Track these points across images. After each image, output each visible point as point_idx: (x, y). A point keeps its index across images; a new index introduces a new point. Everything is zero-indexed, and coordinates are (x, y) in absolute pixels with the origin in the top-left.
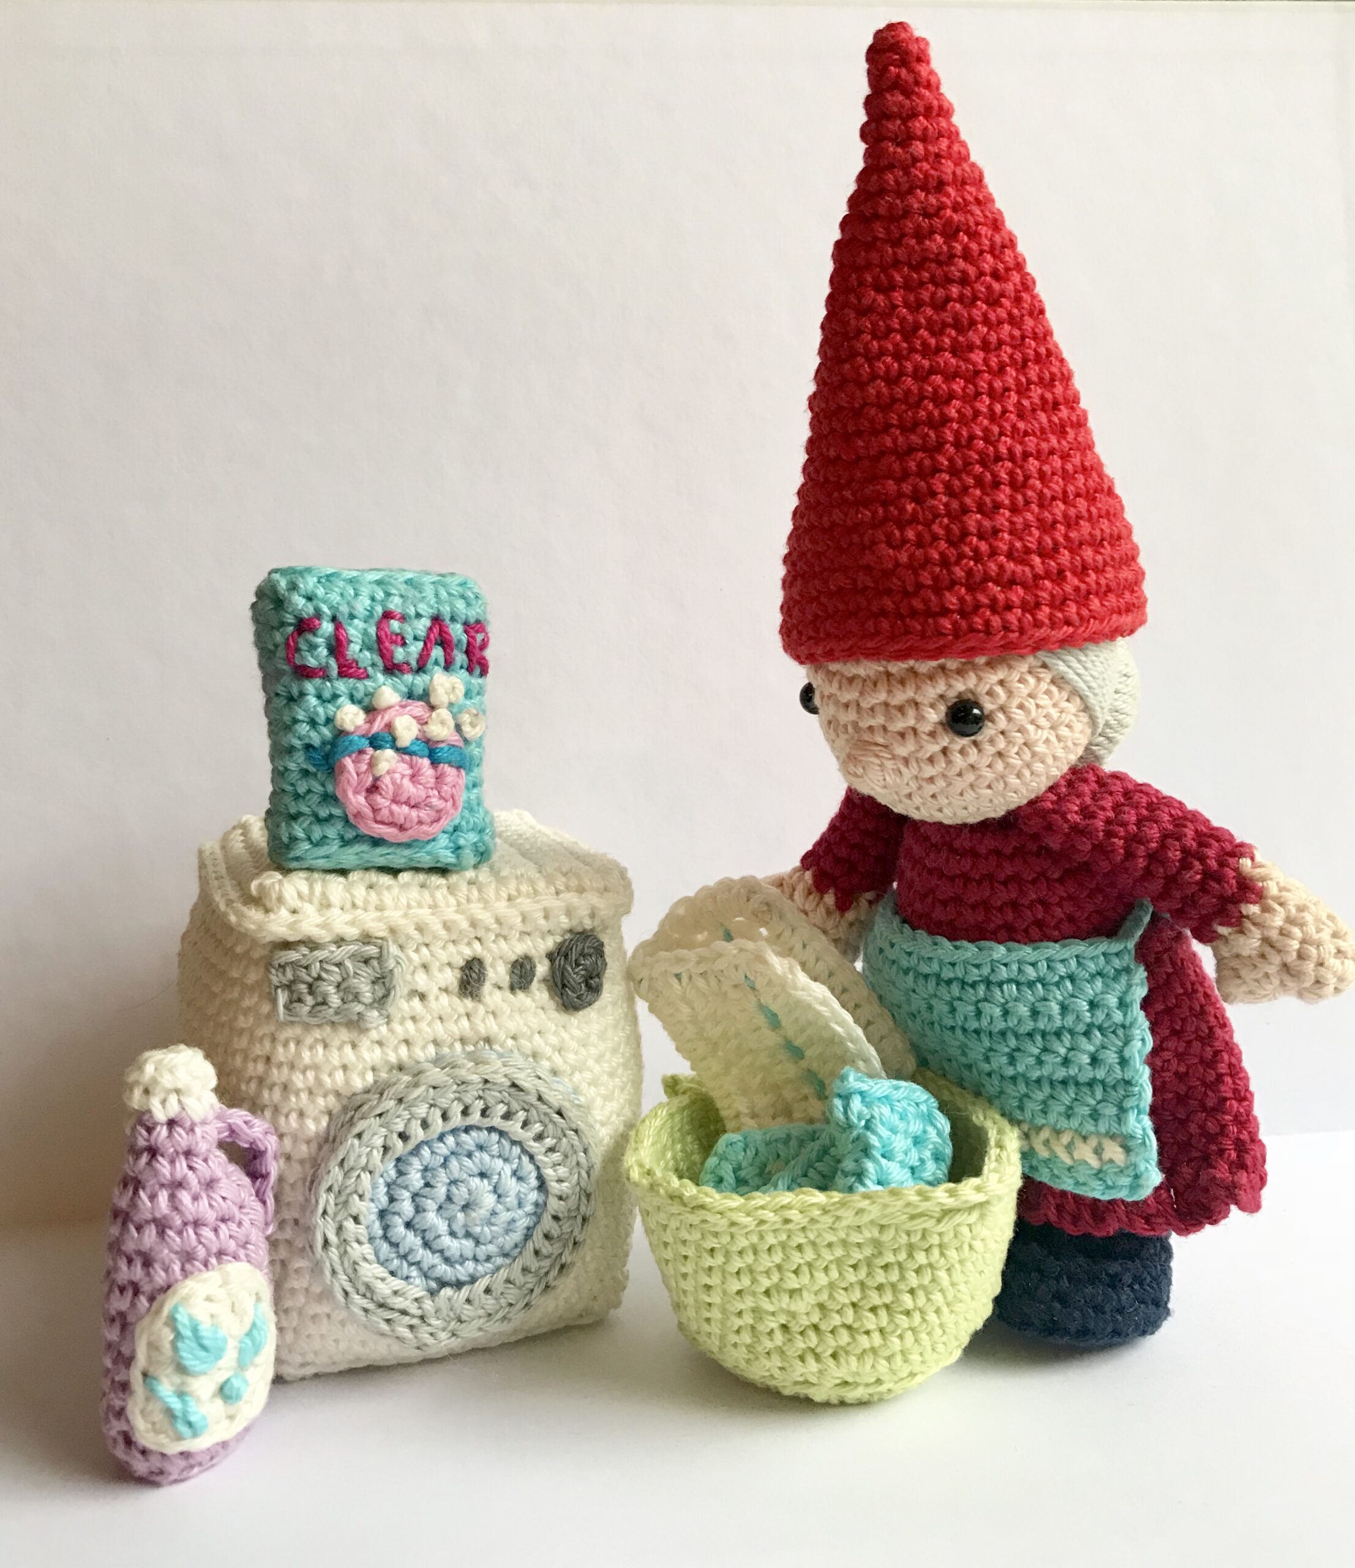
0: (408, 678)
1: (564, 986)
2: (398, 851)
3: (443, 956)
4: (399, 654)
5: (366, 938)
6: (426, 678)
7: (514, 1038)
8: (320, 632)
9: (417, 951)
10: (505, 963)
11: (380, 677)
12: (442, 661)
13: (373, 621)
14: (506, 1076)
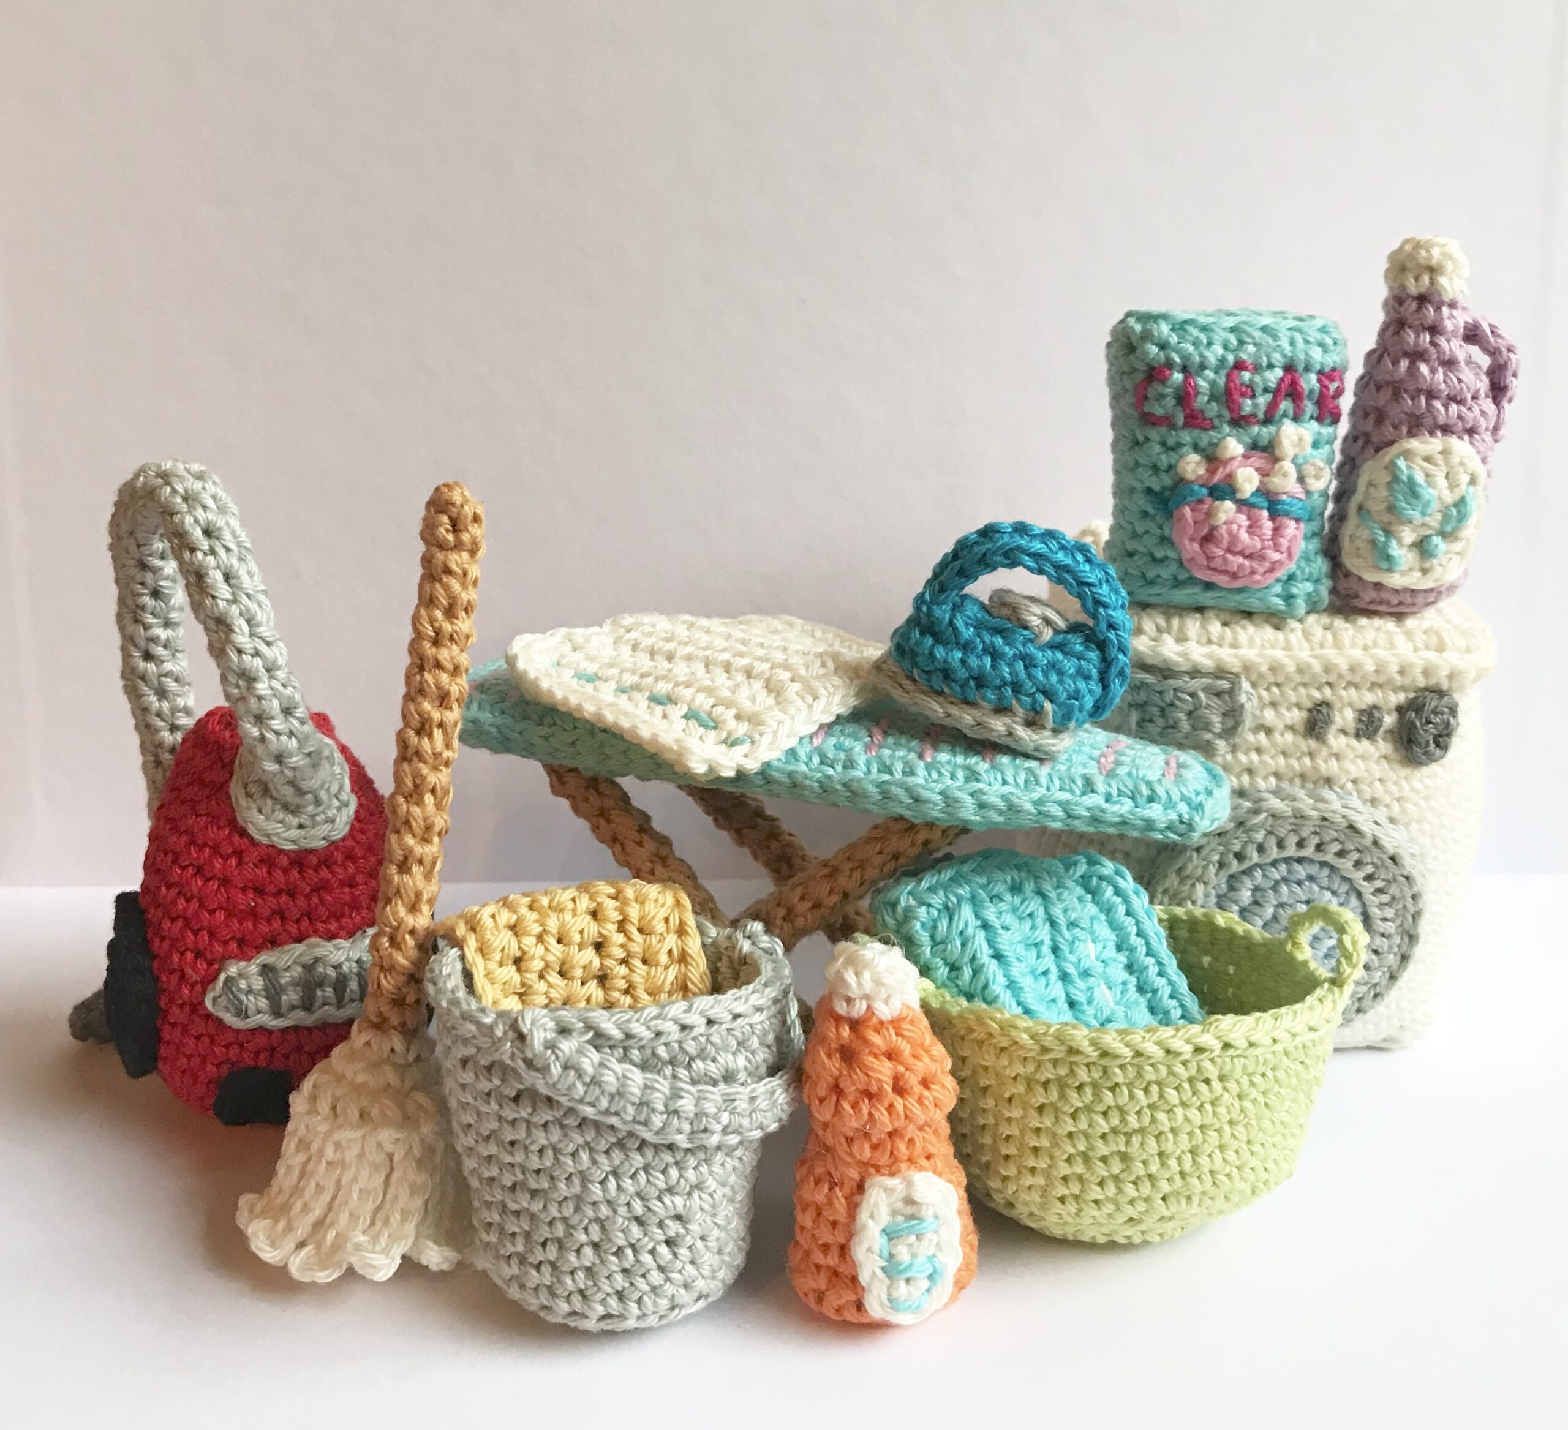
0: (1256, 429)
1: (1410, 741)
2: (1230, 596)
3: (1293, 697)
4: (1247, 405)
5: (1220, 673)
6: (1272, 429)
7: (1354, 781)
8: (1169, 383)
9: (1268, 689)
10: (1355, 710)
11: (1227, 429)
12: (1291, 413)
13: (1224, 372)
14: (1344, 817)
